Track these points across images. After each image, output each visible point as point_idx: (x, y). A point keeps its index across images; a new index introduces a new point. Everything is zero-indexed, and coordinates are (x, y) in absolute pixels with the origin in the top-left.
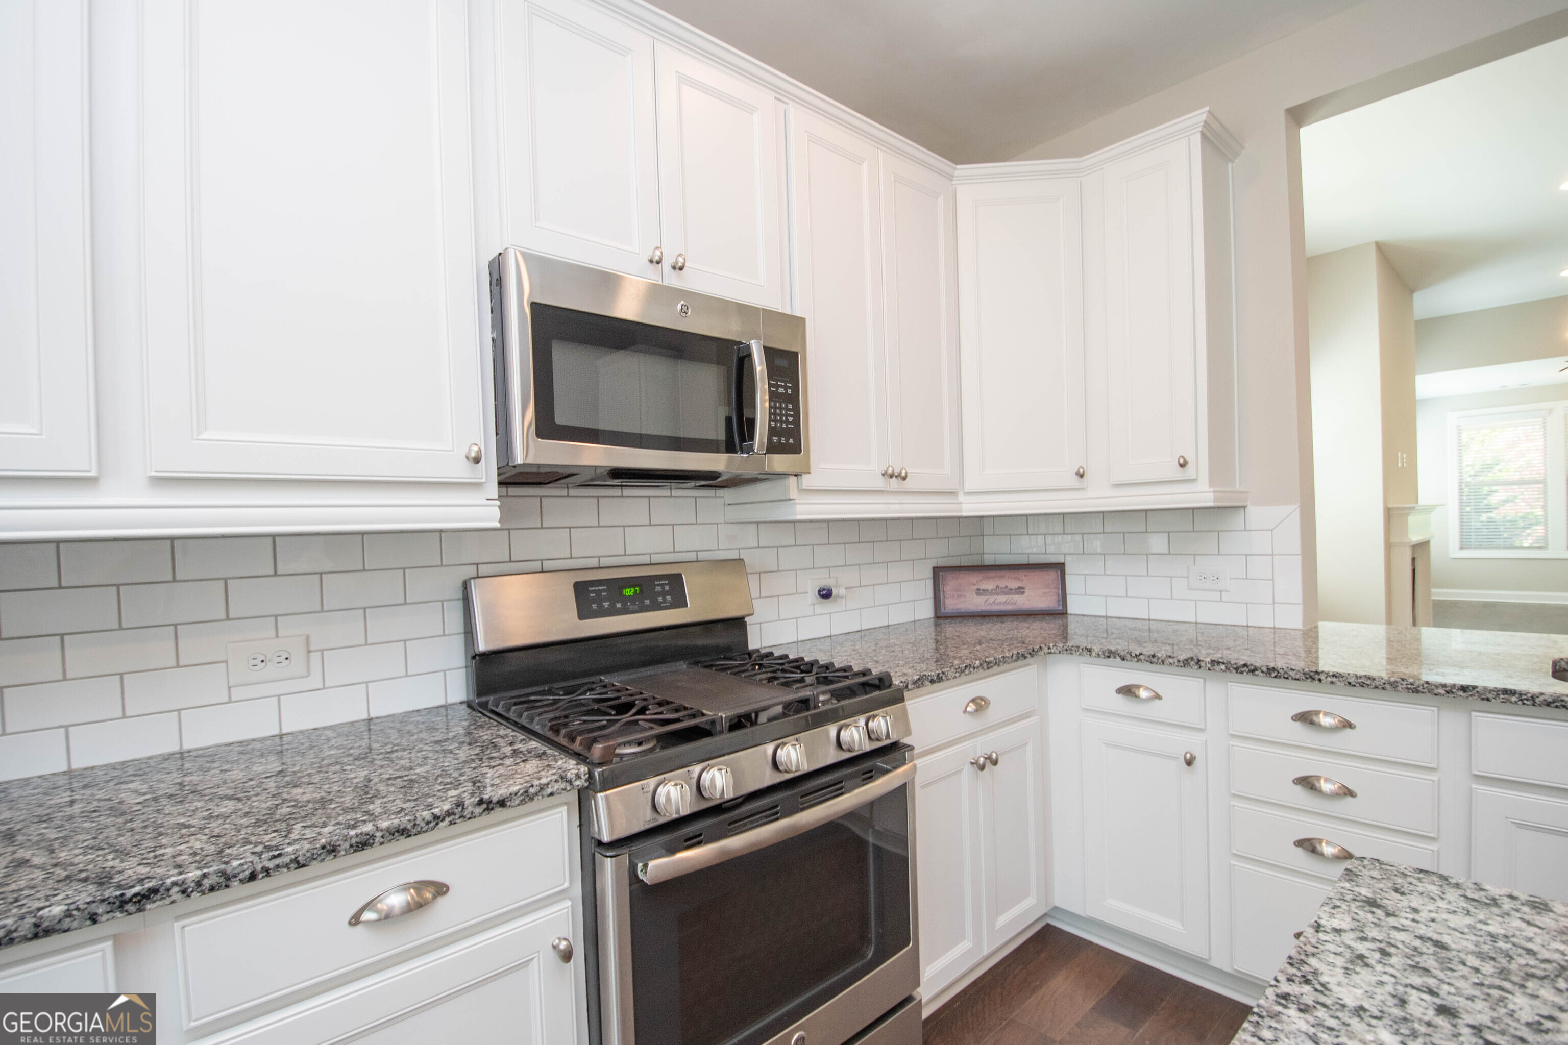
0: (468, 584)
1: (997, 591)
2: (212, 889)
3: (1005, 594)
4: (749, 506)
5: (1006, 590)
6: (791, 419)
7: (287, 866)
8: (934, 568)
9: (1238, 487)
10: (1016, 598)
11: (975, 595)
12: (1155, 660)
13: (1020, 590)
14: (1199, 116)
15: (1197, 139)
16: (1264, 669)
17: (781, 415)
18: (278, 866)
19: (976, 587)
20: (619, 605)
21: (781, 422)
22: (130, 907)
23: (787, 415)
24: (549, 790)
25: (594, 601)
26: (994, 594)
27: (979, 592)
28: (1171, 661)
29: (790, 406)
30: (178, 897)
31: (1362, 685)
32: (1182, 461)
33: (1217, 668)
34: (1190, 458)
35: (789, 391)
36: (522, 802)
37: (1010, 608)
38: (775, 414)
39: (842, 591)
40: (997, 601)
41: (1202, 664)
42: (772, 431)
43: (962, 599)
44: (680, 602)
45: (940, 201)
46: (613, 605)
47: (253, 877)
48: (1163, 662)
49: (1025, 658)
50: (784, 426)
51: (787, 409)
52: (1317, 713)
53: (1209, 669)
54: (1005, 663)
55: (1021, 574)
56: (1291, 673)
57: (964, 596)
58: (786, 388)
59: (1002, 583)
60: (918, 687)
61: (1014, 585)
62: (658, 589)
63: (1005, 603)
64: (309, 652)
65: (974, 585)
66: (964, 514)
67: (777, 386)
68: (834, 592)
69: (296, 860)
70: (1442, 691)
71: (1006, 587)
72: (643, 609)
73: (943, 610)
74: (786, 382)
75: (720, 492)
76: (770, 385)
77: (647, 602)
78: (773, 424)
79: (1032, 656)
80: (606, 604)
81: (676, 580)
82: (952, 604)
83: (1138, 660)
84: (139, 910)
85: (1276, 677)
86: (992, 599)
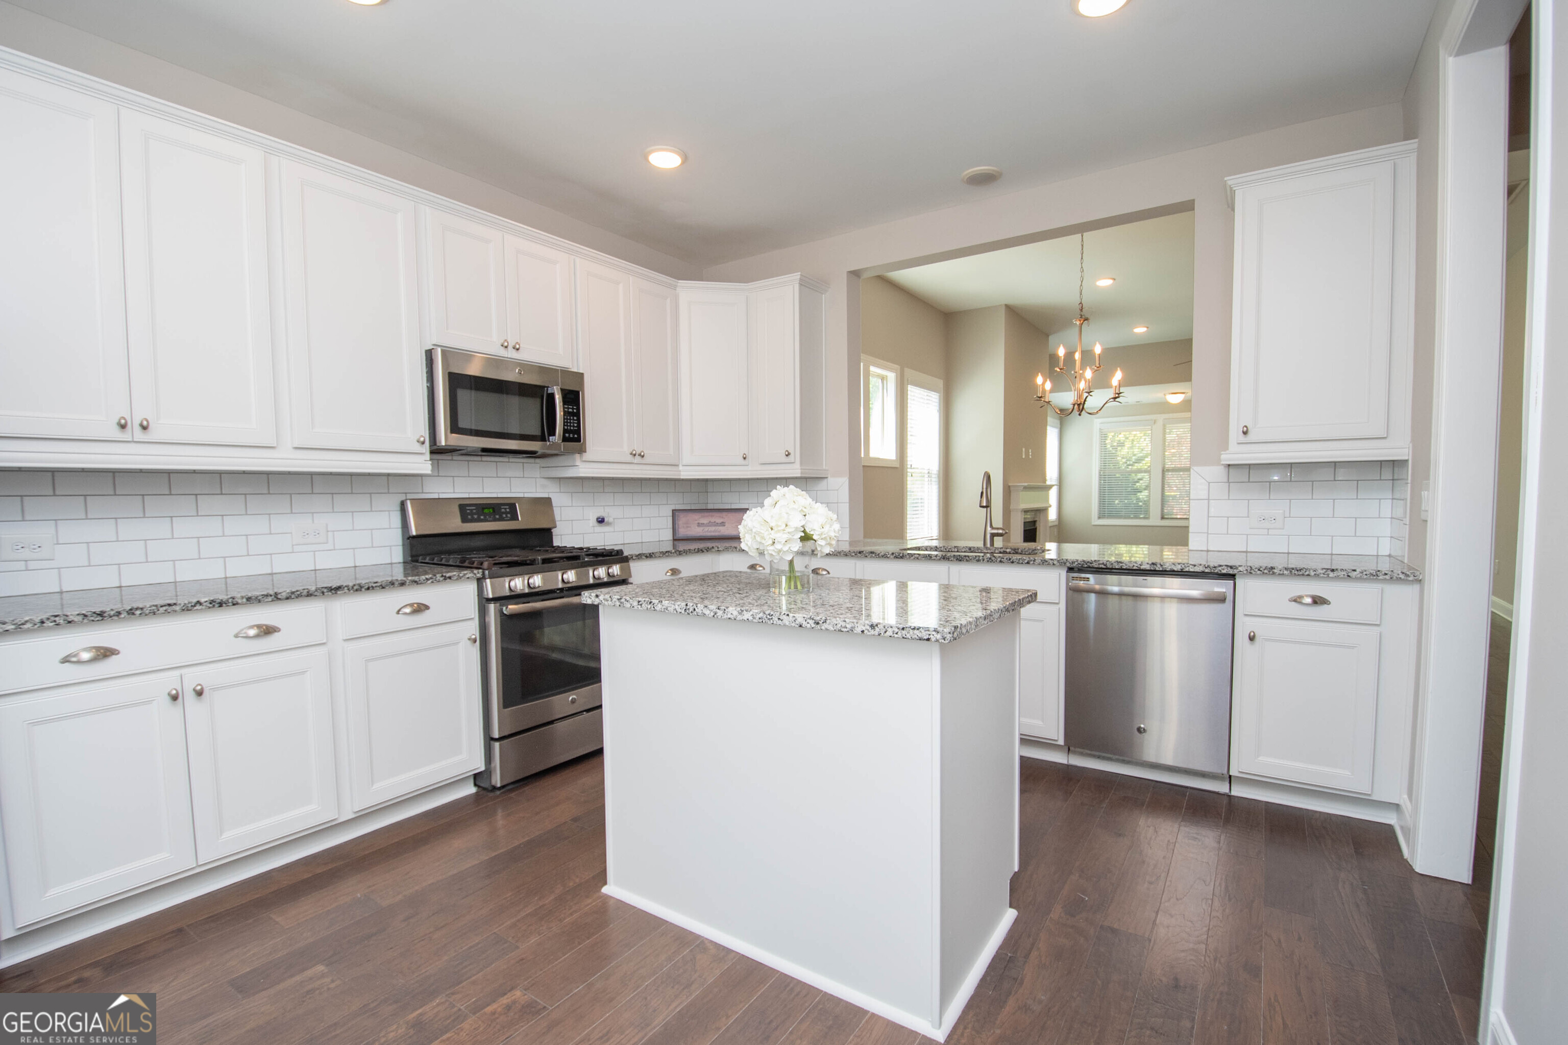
0: (405, 503)
1: (710, 524)
2: (357, 590)
3: (714, 526)
4: (554, 468)
5: (715, 524)
6: (576, 425)
7: (379, 587)
8: (673, 510)
9: (824, 467)
10: (721, 528)
11: (697, 527)
13: (723, 524)
14: (797, 276)
15: (797, 287)
17: (570, 423)
18: (376, 586)
19: (697, 522)
20: (482, 517)
21: (570, 426)
22: (333, 591)
23: (574, 423)
24: (467, 576)
25: (469, 514)
26: (708, 526)
27: (699, 525)
29: (575, 418)
30: (347, 591)
32: (787, 453)
34: (791, 451)
35: (575, 411)
36: (457, 579)
37: (716, 534)
38: (567, 422)
39: (611, 520)
40: (709, 530)
42: (565, 431)
43: (689, 529)
44: (514, 517)
45: (668, 301)
46: (479, 517)
47: (368, 589)
49: (703, 552)
50: (572, 428)
51: (573, 419)
52: (819, 569)
54: (690, 552)
55: (724, 514)
57: (690, 527)
58: (573, 409)
59: (713, 520)
60: (639, 559)
61: (719, 521)
62: (503, 510)
63: (714, 531)
64: (328, 531)
65: (696, 520)
66: (682, 477)
67: (568, 408)
68: (606, 520)
69: (381, 585)
71: (715, 522)
72: (495, 520)
73: (677, 536)
74: (573, 406)
75: (538, 460)
76: (564, 408)
77: (497, 517)
78: (566, 427)
79: (707, 551)
80: (476, 516)
81: (512, 507)
82: (683, 532)
84: (336, 593)
86: (706, 529)
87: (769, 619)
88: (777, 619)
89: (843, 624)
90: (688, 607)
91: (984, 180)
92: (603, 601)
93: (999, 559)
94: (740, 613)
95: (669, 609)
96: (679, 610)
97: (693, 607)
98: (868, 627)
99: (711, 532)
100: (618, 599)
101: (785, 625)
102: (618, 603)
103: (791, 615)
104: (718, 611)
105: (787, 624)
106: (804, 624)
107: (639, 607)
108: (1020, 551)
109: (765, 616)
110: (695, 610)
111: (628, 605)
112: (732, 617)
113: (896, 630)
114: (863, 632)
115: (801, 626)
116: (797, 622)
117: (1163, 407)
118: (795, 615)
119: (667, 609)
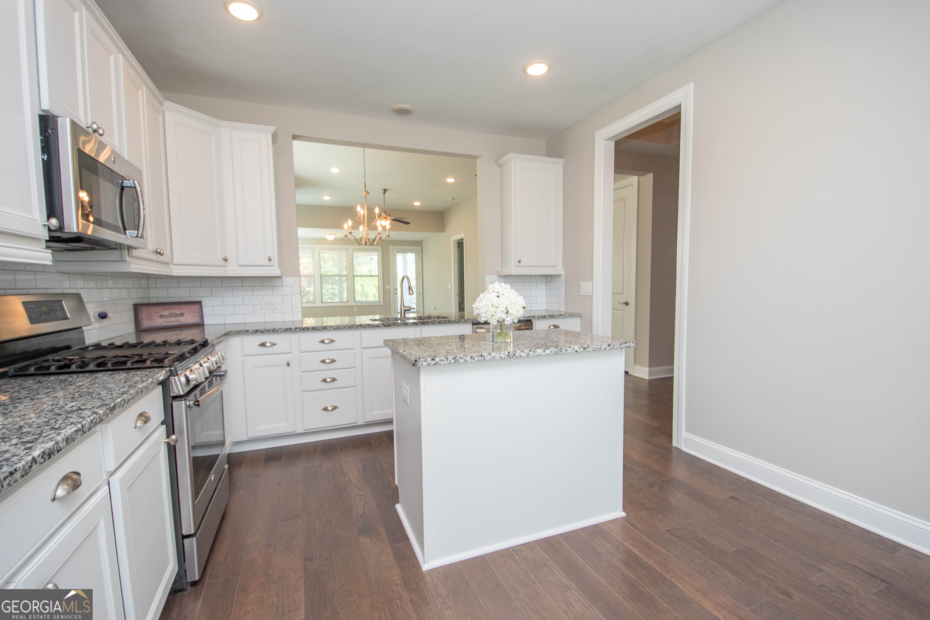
1: (171, 315)
3: (175, 316)
5: (175, 315)
8: (134, 305)
10: (180, 318)
11: (159, 319)
12: (275, 331)
13: (182, 315)
14: (273, 129)
15: (270, 137)
16: (311, 328)
26: (169, 317)
27: (161, 316)
28: (281, 330)
31: (337, 328)
32: (269, 258)
33: (297, 330)
34: (272, 257)
37: (177, 323)
40: (171, 321)
41: (292, 330)
48: (278, 331)
52: (325, 339)
53: (294, 331)
55: (182, 306)
56: (319, 328)
57: (153, 319)
59: (173, 311)
61: (179, 312)
63: (175, 321)
65: (158, 313)
70: (355, 327)
71: (175, 313)
73: (141, 327)
82: (146, 324)
83: (268, 332)
85: (315, 330)
86: (168, 319)
87: (560, 351)
88: (564, 351)
89: (597, 347)
90: (510, 354)
91: (403, 112)
92: (439, 362)
93: (444, 322)
94: (544, 351)
95: (496, 357)
96: (503, 357)
97: (513, 353)
98: (607, 346)
99: (172, 322)
100: (454, 358)
101: (568, 353)
102: (453, 361)
103: (572, 347)
104: (530, 352)
105: (570, 352)
106: (578, 350)
107: (472, 360)
108: (423, 318)
109: (558, 350)
110: (514, 354)
111: (462, 361)
112: (539, 354)
113: (618, 345)
114: (605, 349)
115: (577, 352)
116: (575, 350)
117: (322, 241)
118: (574, 347)
119: (494, 357)
